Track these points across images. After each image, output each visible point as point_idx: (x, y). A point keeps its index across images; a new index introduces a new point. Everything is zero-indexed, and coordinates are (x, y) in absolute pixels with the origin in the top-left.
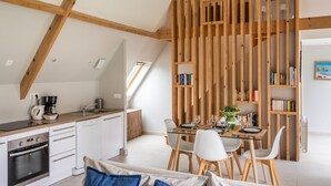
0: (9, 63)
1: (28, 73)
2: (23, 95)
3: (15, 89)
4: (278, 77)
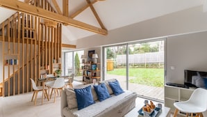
4: (55, 61)
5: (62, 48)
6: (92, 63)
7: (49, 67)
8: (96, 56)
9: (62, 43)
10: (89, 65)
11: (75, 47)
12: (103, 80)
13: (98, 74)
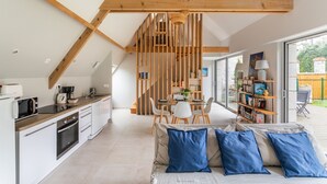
0: (48, 61)
1: (57, 69)
2: (51, 86)
3: (45, 82)
4: (193, 75)
5: (203, 54)
6: (256, 80)
7: (184, 83)
8: (265, 64)
9: (204, 45)
10: (250, 82)
11: (226, 49)
12: (285, 119)
13: (269, 105)
